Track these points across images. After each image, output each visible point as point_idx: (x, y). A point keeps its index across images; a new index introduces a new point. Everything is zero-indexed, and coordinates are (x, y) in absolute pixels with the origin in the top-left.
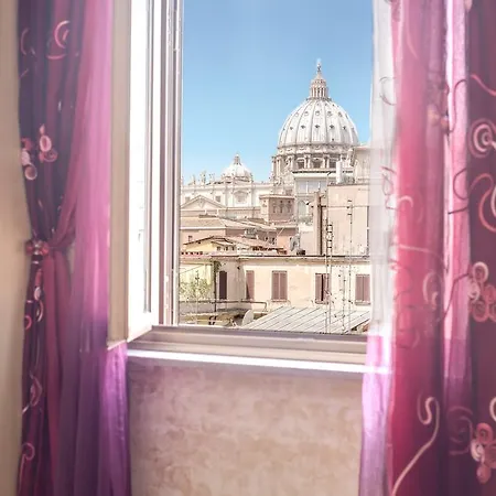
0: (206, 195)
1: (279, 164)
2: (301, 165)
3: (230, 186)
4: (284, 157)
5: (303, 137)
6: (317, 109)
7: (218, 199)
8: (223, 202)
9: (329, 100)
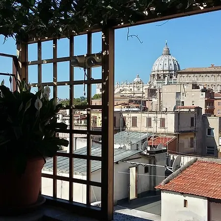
0: (127, 88)
1: (152, 77)
2: (160, 78)
3: (135, 85)
4: (154, 75)
5: (160, 68)
6: (166, 58)
7: (131, 89)
8: (133, 90)
9: (170, 55)
